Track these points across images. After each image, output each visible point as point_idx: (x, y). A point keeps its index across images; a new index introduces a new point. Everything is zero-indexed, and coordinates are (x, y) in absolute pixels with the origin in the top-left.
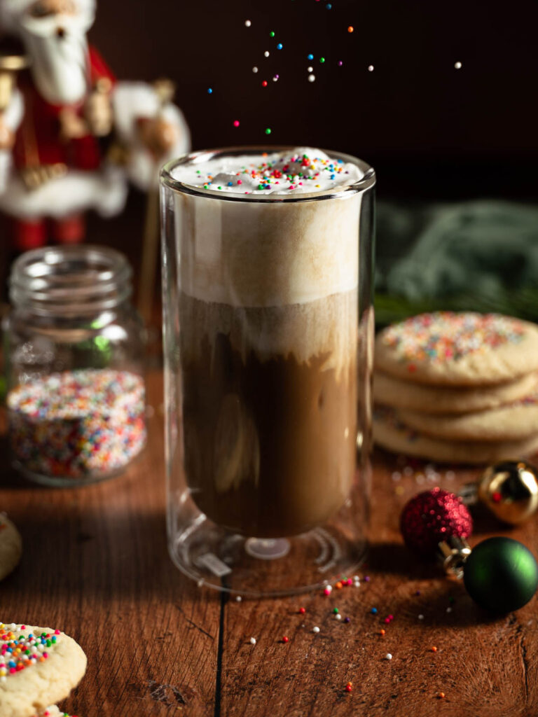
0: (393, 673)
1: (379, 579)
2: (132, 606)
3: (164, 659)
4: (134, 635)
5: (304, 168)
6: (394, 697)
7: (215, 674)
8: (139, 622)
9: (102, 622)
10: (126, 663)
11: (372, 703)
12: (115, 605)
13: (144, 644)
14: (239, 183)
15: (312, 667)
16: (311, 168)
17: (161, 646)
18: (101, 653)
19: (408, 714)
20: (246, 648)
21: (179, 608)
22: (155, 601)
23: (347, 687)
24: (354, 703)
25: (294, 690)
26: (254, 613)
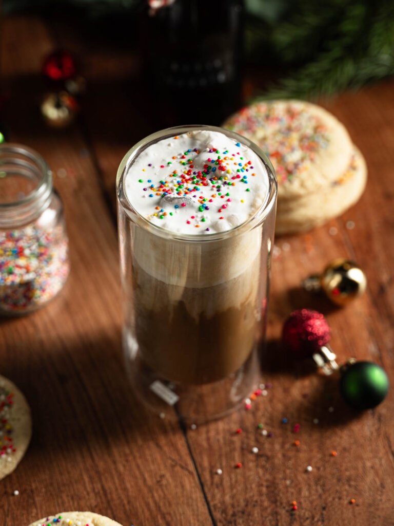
0: (316, 484)
1: (276, 383)
2: (127, 451)
3: (170, 504)
4: (141, 482)
5: (223, 172)
6: (324, 508)
7: (207, 511)
8: (138, 467)
9: (114, 472)
10: (147, 514)
11: (313, 518)
12: (115, 452)
13: (150, 490)
14: (183, 205)
15: (264, 490)
16: (228, 172)
17: (162, 490)
18: (127, 507)
19: (337, 523)
20: (216, 479)
21: (158, 446)
22: (140, 442)
23: (293, 505)
24: (302, 521)
25: (262, 516)
26: (208, 439)
